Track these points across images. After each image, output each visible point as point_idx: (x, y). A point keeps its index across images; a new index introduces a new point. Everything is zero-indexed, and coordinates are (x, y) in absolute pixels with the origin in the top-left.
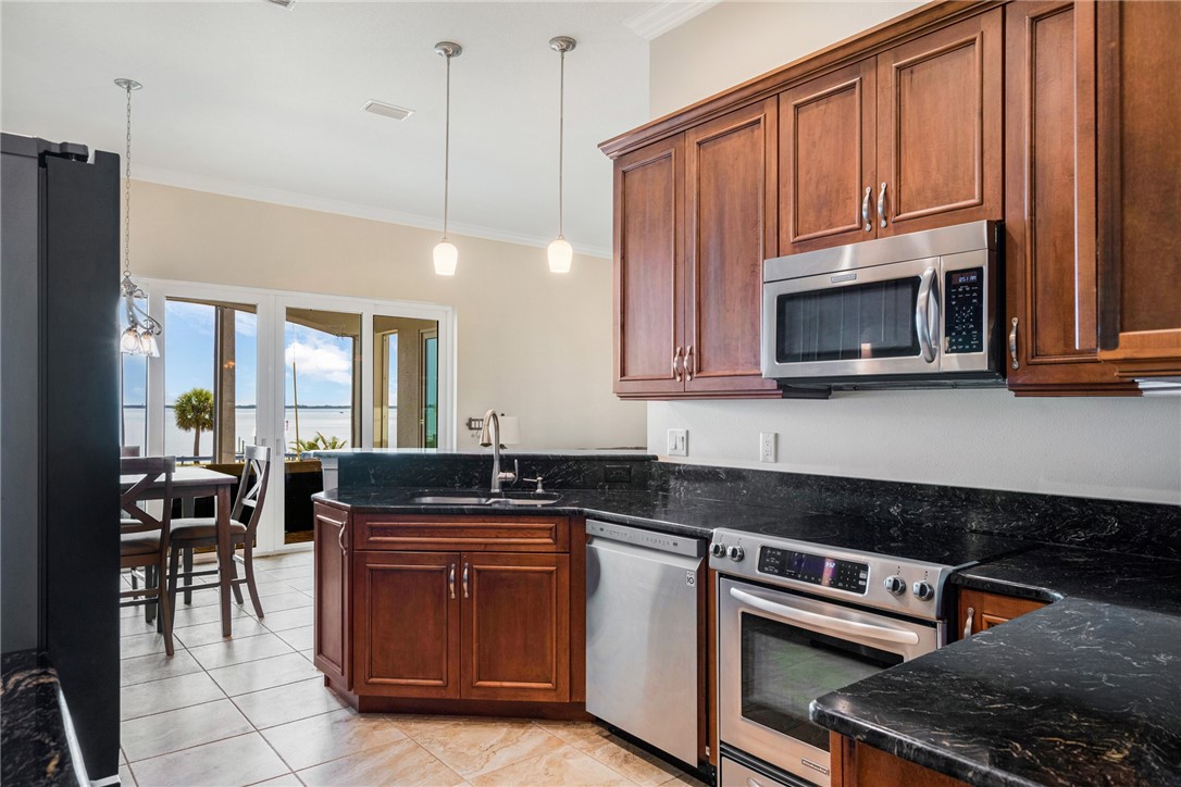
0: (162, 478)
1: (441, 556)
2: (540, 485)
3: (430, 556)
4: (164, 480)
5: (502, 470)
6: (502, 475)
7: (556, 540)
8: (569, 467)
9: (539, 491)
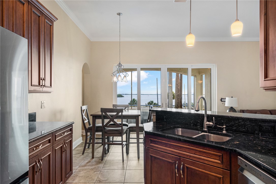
0: (120, 114)
1: (173, 157)
2: (224, 129)
3: (169, 156)
4: (121, 114)
5: (208, 121)
6: (208, 123)
7: (222, 162)
8: (240, 122)
9: (224, 132)
